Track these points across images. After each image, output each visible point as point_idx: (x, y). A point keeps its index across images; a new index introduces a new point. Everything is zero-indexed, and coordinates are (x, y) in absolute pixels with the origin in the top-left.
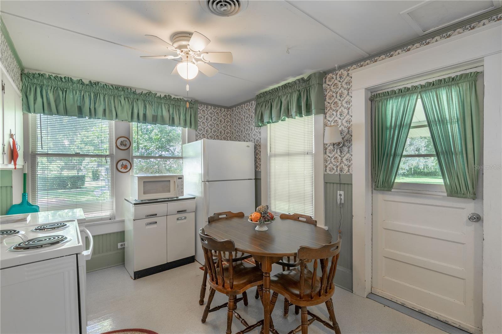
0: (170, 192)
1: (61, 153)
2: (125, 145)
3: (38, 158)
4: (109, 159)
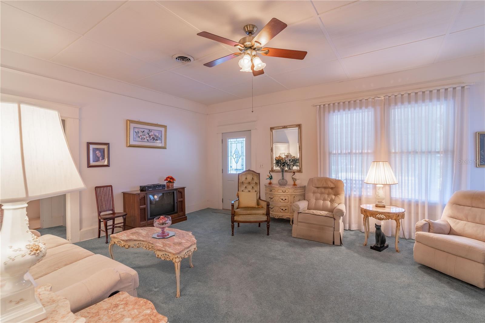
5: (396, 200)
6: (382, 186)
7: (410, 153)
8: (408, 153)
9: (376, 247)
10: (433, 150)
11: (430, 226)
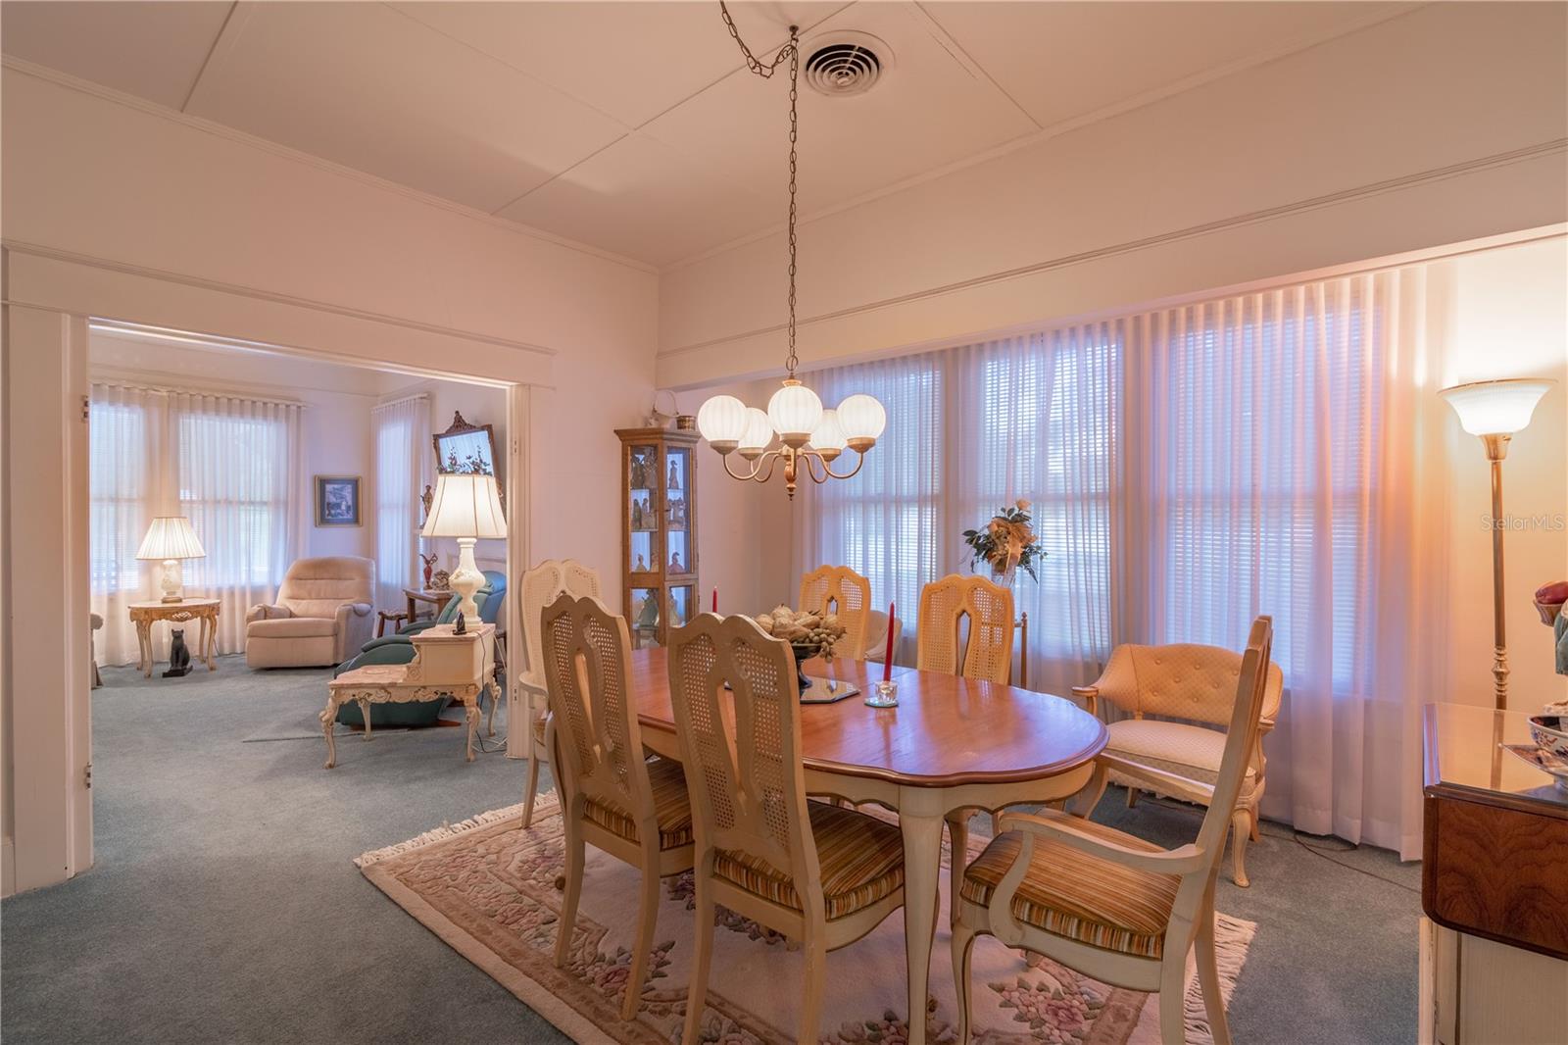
5: (194, 590)
6: (176, 562)
7: (219, 502)
8: (216, 502)
9: (174, 671)
10: (258, 499)
11: (266, 613)
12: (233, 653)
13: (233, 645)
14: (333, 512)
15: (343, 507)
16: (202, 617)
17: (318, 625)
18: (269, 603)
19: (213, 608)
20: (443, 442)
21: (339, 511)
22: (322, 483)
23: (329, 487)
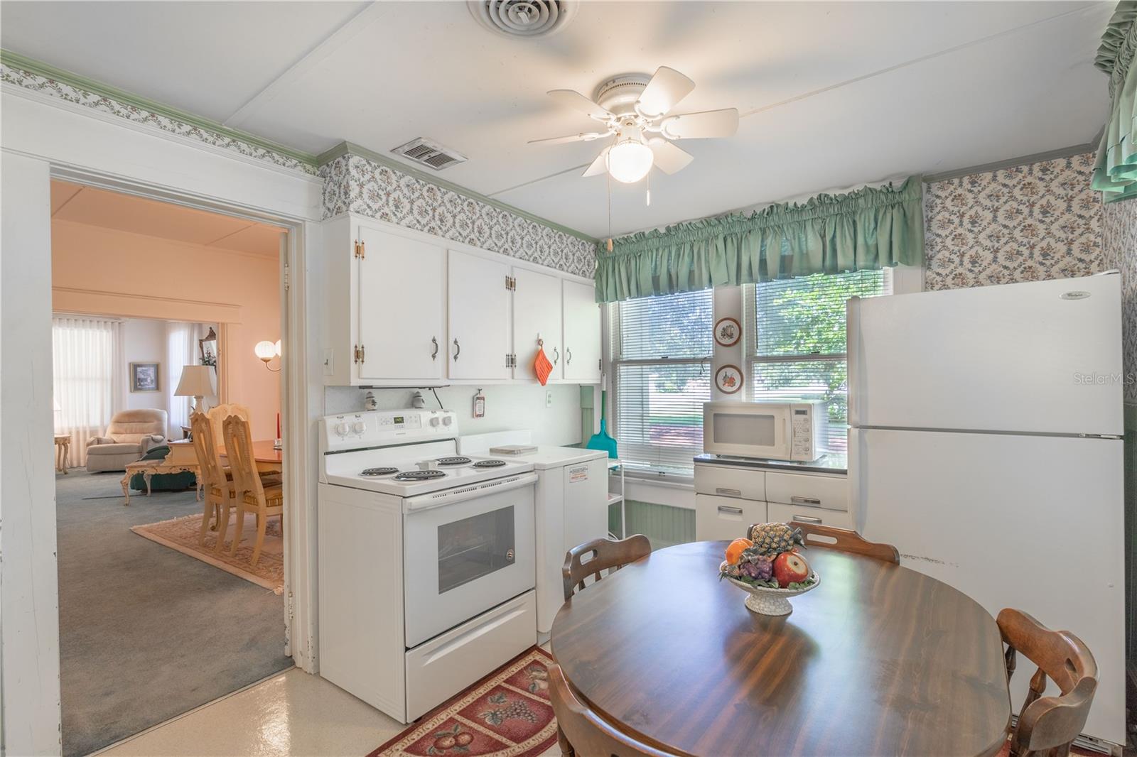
0: (774, 445)
1: (650, 358)
2: (731, 336)
3: (621, 368)
4: (707, 366)
11: (99, 441)
12: (79, 466)
13: (79, 463)
14: (142, 383)
15: (149, 381)
16: (59, 445)
17: (130, 447)
18: (100, 436)
19: (66, 440)
20: (203, 343)
21: (146, 383)
22: (135, 367)
23: (139, 369)
